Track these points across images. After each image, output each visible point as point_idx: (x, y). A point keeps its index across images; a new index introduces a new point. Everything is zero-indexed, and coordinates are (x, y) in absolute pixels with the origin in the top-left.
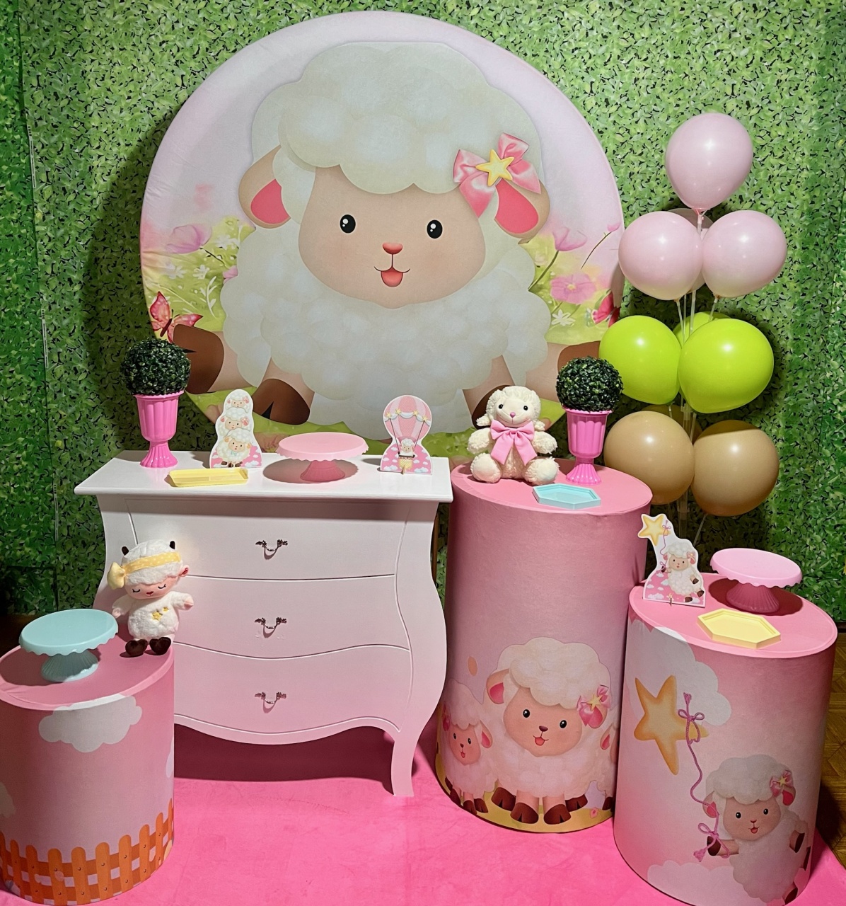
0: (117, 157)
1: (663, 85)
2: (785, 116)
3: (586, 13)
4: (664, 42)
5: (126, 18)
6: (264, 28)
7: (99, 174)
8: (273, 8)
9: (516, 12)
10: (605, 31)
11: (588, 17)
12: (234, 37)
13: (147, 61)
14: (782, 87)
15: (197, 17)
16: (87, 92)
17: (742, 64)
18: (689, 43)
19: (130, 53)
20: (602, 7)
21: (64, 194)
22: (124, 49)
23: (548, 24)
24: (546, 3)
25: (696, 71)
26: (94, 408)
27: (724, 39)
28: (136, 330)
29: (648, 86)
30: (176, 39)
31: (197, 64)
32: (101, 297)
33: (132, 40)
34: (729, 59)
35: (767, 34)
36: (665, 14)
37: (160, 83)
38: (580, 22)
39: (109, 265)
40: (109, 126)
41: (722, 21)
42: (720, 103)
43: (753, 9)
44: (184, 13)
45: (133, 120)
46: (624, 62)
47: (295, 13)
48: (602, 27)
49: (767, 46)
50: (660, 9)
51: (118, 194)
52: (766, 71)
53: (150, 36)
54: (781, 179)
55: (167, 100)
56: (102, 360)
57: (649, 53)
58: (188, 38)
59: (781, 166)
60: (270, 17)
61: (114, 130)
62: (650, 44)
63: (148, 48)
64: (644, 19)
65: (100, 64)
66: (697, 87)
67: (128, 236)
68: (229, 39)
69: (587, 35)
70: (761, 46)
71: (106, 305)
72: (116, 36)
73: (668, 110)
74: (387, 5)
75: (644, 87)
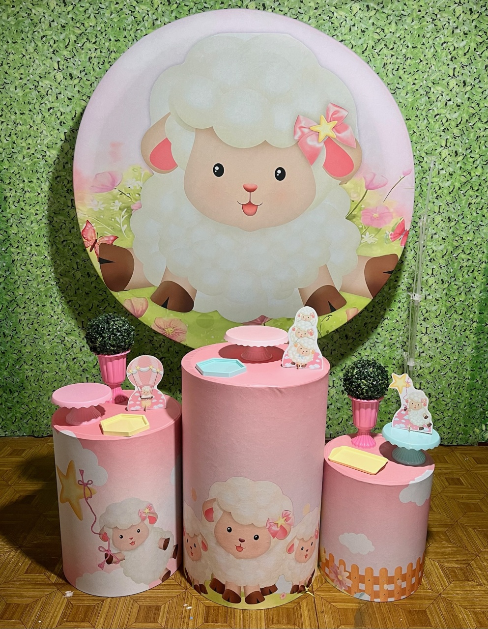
0: (15, 123)
1: (404, 68)
3: (350, 14)
4: (406, 36)
5: (17, 19)
6: (116, 25)
7: (3, 135)
8: (122, 9)
9: (299, 12)
10: (363, 27)
11: (351, 17)
12: (95, 32)
13: (32, 50)
15: (67, 17)
17: (461, 53)
18: (424, 36)
19: (20, 45)
20: (362, 9)
22: (16, 42)
23: (322, 21)
24: (320, 5)
25: (428, 58)
26: (11, 301)
27: (448, 34)
28: (37, 247)
29: (393, 69)
30: (53, 34)
31: (69, 52)
32: (10, 224)
33: (21, 35)
34: (452, 49)
35: (479, 31)
36: (407, 14)
37: (43, 67)
38: (346, 20)
39: (14, 202)
40: (8, 99)
41: (447, 20)
42: (445, 82)
43: (470, 12)
44: (58, 14)
45: (25, 95)
46: (376, 51)
47: (138, 14)
48: (361, 24)
49: (479, 40)
50: (403, 10)
51: (17, 150)
52: (478, 58)
53: (34, 32)
54: (485, 138)
55: (48, 80)
56: (14, 268)
57: (395, 44)
58: (61, 33)
59: (486, 129)
60: (120, 16)
61: (12, 103)
62: (396, 37)
63: (32, 41)
64: (391, 18)
66: (428, 69)
67: (26, 181)
68: (91, 33)
69: (350, 30)
70: (475, 40)
71: (14, 230)
72: (10, 33)
73: (407, 87)
74: (205, 7)
75: (390, 70)
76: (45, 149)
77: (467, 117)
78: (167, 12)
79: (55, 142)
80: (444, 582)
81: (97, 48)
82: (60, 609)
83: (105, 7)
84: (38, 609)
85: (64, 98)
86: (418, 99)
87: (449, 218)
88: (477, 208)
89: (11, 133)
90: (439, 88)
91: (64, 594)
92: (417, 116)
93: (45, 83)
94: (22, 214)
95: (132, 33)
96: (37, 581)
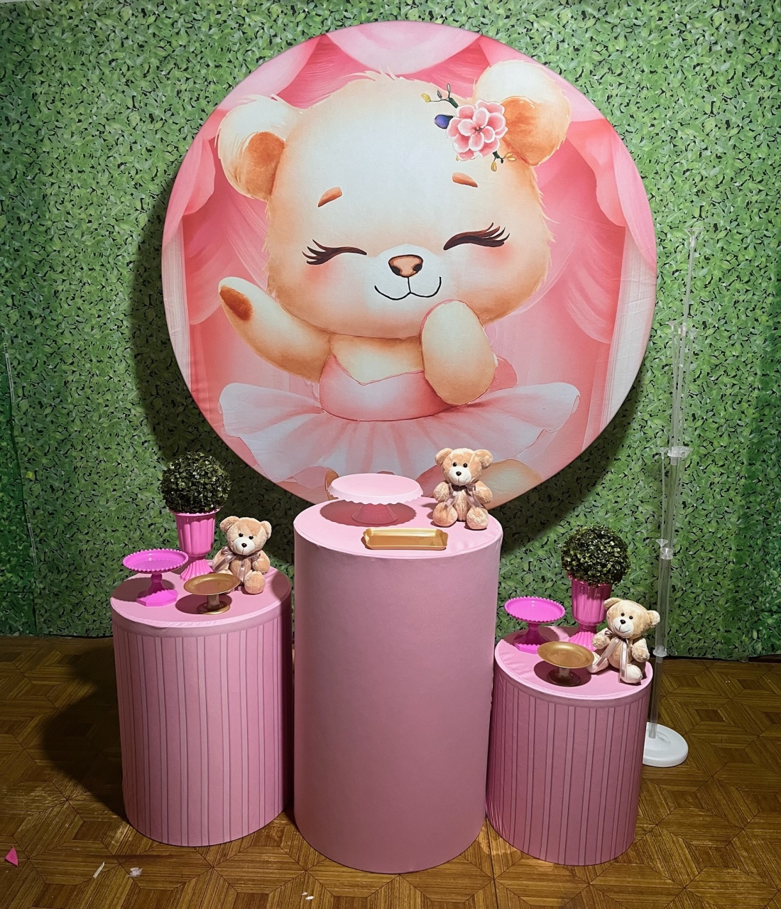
0: (70, 185)
1: (637, 103)
2: (766, 137)
3: (558, 24)
4: (640, 55)
5: (75, 35)
6: (216, 44)
7: (52, 203)
8: (225, 21)
9: (482, 23)
10: (577, 43)
11: (559, 28)
12: (186, 54)
13: (96, 80)
14: (764, 105)
15: (147, 33)
16: (38, 116)
17: (722, 79)
18: (666, 56)
19: (79, 74)
20: (575, 17)
21: (19, 224)
22: (74, 68)
23: (516, 35)
24: (514, 13)
25: (673, 87)
26: (63, 441)
27: (704, 53)
29: (621, 104)
30: (125, 57)
31: (148, 83)
32: (61, 331)
33: (81, 59)
34: (708, 74)
35: (750, 47)
36: (642, 24)
37: (111, 105)
38: (551, 34)
39: (67, 298)
40: (61, 151)
41: (702, 32)
42: (699, 123)
43: (736, 20)
44: (133, 28)
45: (85, 145)
46: (596, 78)
47: (248, 27)
48: (574, 39)
49: (750, 60)
50: (636, 19)
51: (73, 223)
52: (748, 88)
53: (99, 54)
54: (760, 205)
55: (118, 122)
56: (68, 393)
57: (624, 67)
59: (760, 191)
60: (222, 31)
61: (66, 156)
62: (625, 57)
63: (97, 67)
64: (619, 29)
65: (50, 86)
66: (674, 104)
67: (85, 268)
68: (180, 56)
69: (558, 48)
70: (743, 60)
71: (67, 339)
72: (65, 56)
73: (642, 130)
74: (345, 17)
75: (616, 105)
76: (113, 222)
77: (732, 174)
78: (291, 25)
79: (126, 213)
80: (691, 868)
81: (189, 76)
82: (121, 894)
83: (201, 18)
84: (90, 892)
85: (141, 150)
86: (658, 147)
87: (704, 323)
88: (747, 309)
89: (64, 198)
90: (690, 132)
91: (129, 872)
92: (657, 173)
93: (115, 127)
94: (78, 316)
95: (239, 55)
96: (91, 852)
